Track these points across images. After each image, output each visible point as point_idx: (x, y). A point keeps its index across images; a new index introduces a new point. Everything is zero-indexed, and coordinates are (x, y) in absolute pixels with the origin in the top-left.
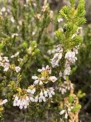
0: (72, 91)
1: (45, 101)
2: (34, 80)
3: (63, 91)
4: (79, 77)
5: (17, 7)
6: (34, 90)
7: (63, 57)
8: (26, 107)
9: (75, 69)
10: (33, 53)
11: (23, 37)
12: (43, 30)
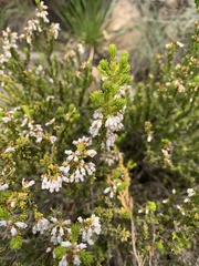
0: (121, 162)
1: (82, 180)
2: (67, 156)
3: (111, 162)
4: (131, 143)
5: (54, 63)
6: (68, 168)
7: (103, 125)
8: (57, 190)
9: (123, 135)
10: (72, 120)
11: (62, 99)
12: (84, 91)
